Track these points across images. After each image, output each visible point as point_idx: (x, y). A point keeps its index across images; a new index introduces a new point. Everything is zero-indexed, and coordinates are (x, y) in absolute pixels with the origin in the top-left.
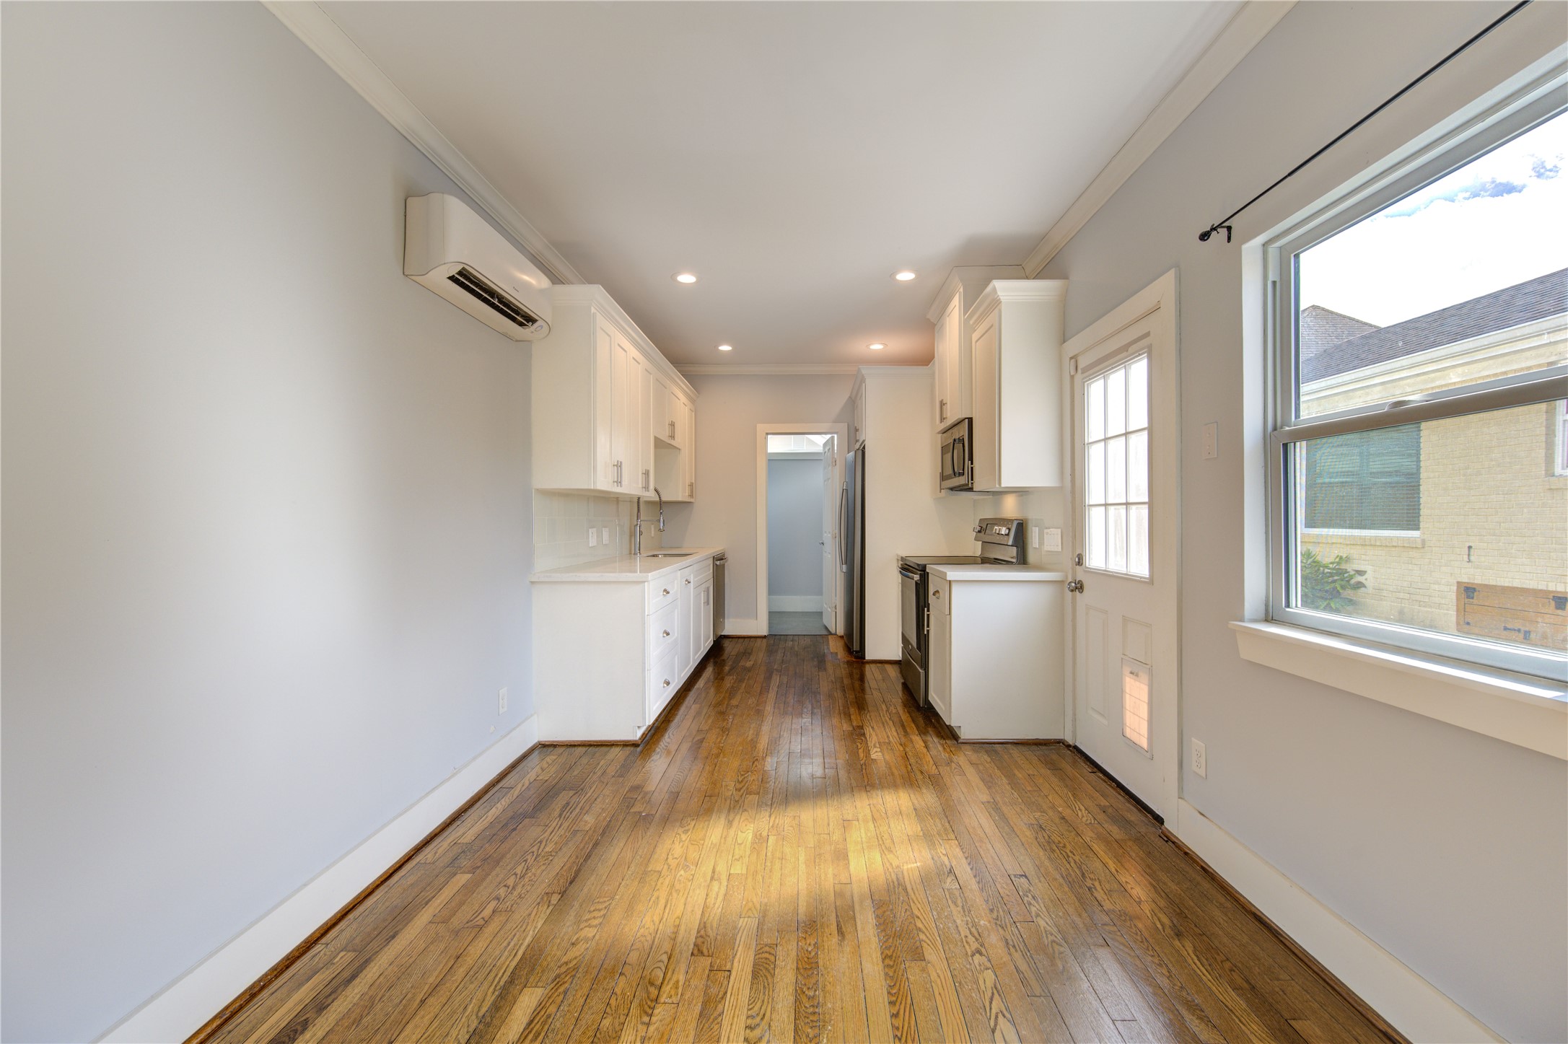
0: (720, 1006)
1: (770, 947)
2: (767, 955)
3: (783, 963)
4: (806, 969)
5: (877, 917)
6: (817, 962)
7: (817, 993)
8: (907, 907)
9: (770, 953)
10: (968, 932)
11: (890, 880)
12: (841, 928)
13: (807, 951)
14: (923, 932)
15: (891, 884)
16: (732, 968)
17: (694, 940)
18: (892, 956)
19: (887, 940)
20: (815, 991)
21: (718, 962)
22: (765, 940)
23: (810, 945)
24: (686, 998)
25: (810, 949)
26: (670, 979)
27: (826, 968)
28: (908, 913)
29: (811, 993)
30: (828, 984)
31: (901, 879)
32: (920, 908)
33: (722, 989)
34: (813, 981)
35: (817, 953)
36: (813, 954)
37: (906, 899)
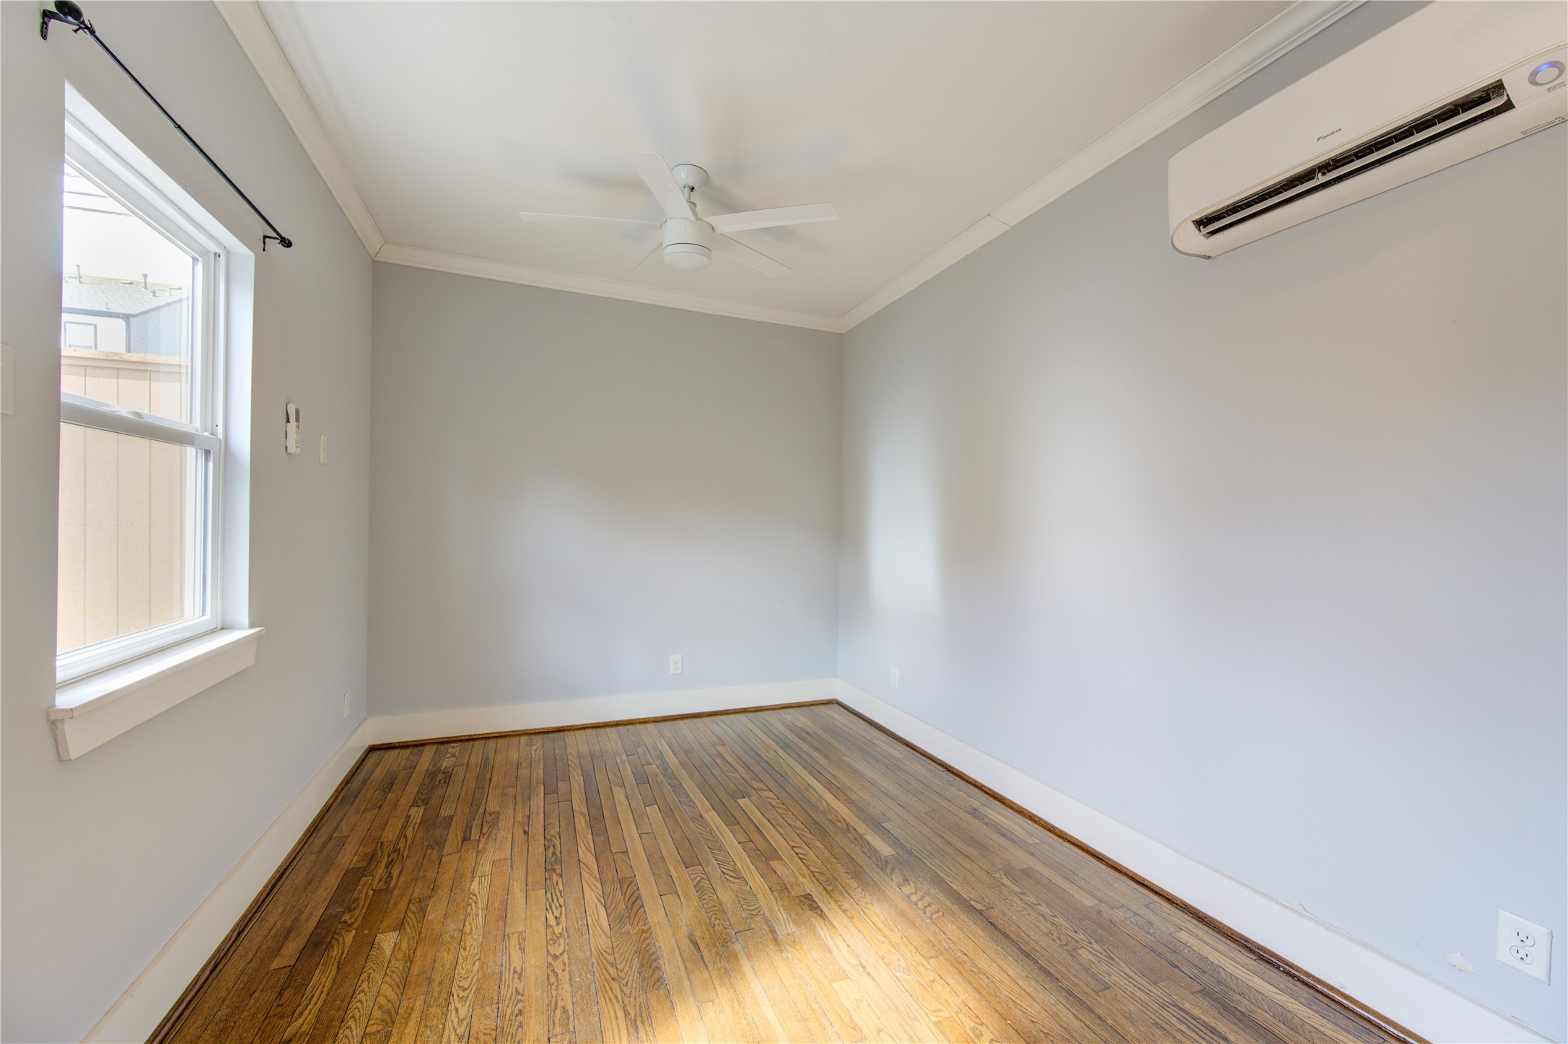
1: (752, 915)
3: (734, 906)
4: (714, 906)
5: (658, 968)
6: (707, 913)
8: (625, 989)
9: (749, 910)
10: (560, 977)
11: (647, 1025)
12: (695, 946)
13: (719, 919)
14: (609, 963)
15: (645, 1018)
17: (819, 904)
19: (647, 946)
21: (786, 895)
22: (760, 919)
23: (719, 924)
25: (717, 921)
26: (810, 878)
27: (698, 911)
28: (624, 982)
31: (631, 1030)
32: (610, 991)
33: (769, 882)
35: (710, 919)
36: (713, 918)
37: (626, 1000)
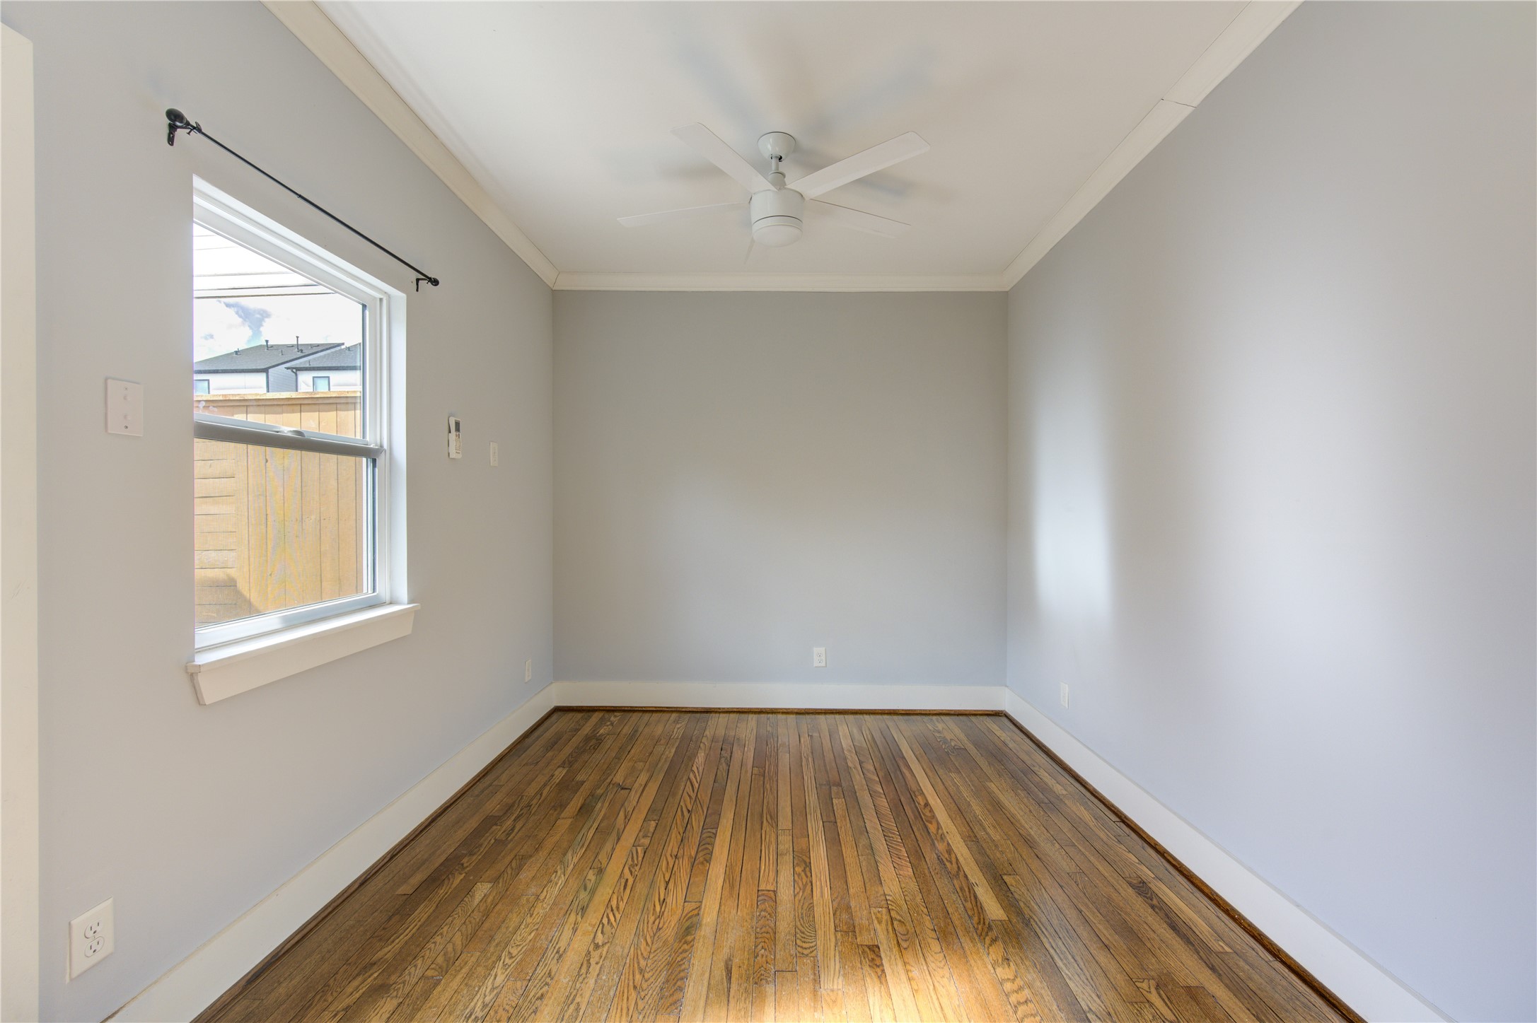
0: (835, 904)
1: (803, 954)
2: (805, 945)
3: (788, 938)
4: (767, 933)
6: (756, 938)
7: (758, 914)
9: (802, 947)
12: (727, 974)
13: (765, 950)
16: (835, 934)
17: (883, 961)
18: (684, 944)
19: (682, 960)
20: (759, 915)
21: (850, 939)
22: (809, 961)
23: (763, 956)
24: (865, 911)
25: (763, 950)
26: (887, 925)
27: (749, 933)
29: (763, 913)
30: (748, 920)
33: (838, 917)
34: (761, 922)
35: (756, 947)
36: (760, 947)
